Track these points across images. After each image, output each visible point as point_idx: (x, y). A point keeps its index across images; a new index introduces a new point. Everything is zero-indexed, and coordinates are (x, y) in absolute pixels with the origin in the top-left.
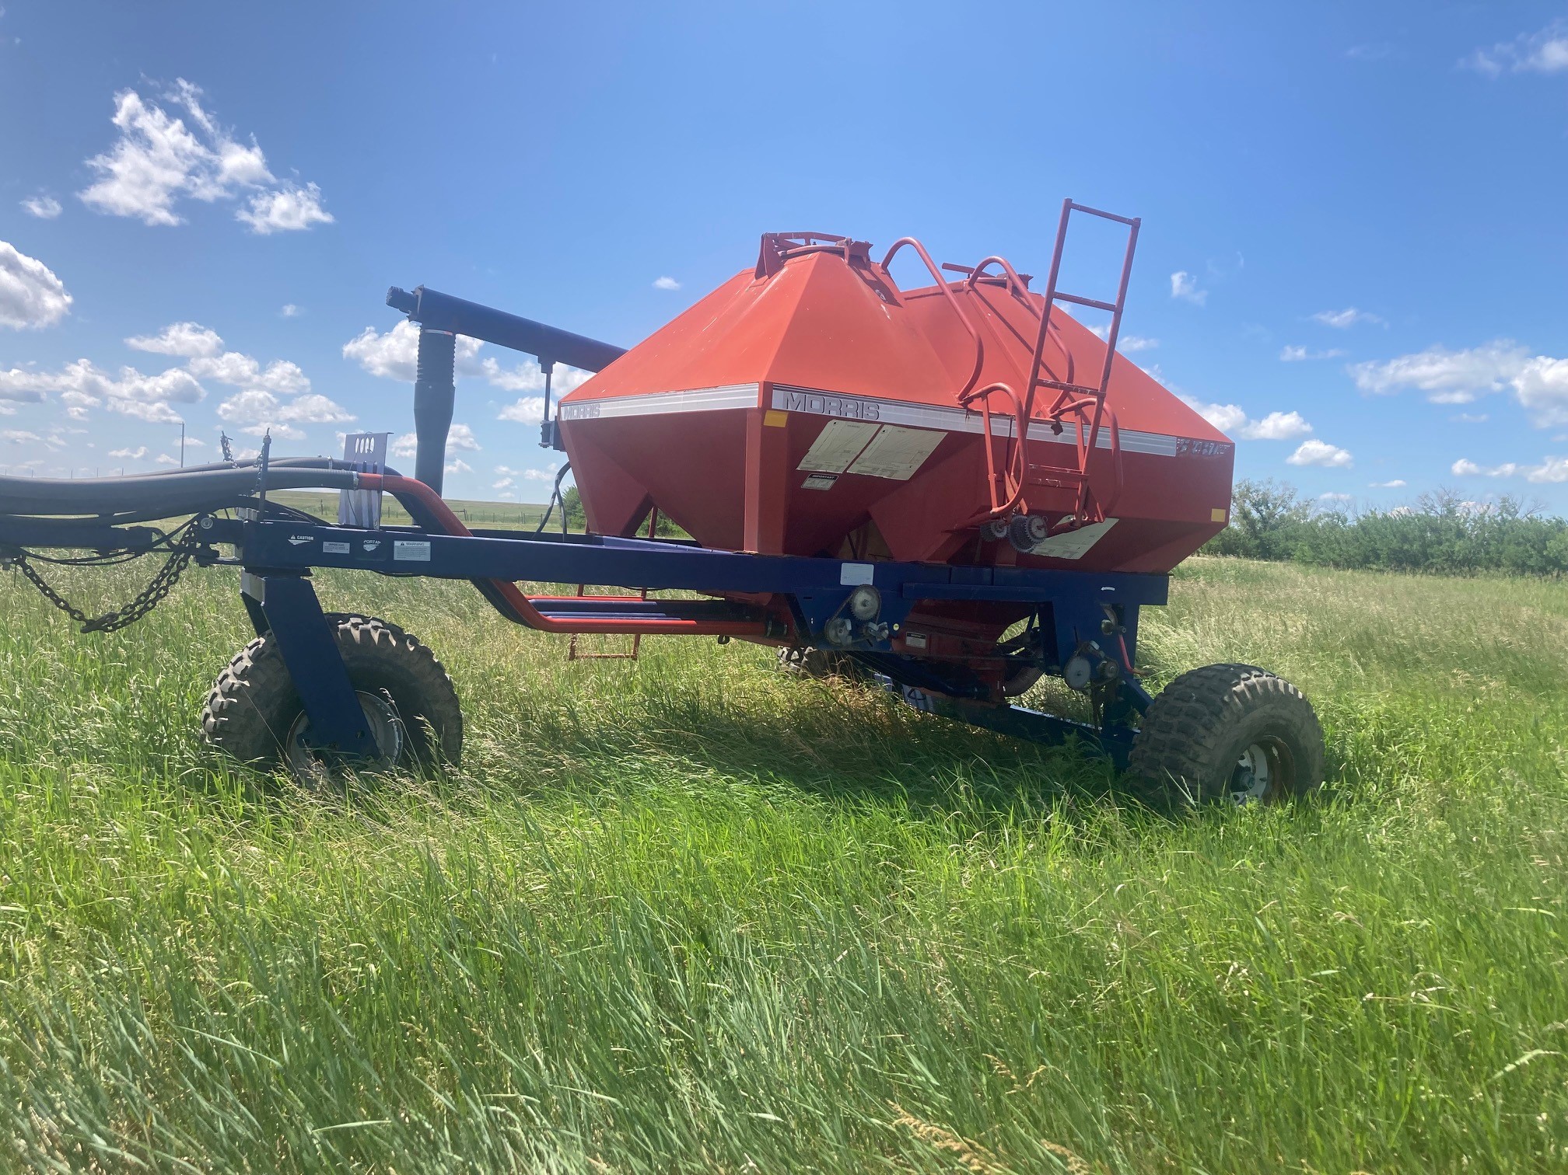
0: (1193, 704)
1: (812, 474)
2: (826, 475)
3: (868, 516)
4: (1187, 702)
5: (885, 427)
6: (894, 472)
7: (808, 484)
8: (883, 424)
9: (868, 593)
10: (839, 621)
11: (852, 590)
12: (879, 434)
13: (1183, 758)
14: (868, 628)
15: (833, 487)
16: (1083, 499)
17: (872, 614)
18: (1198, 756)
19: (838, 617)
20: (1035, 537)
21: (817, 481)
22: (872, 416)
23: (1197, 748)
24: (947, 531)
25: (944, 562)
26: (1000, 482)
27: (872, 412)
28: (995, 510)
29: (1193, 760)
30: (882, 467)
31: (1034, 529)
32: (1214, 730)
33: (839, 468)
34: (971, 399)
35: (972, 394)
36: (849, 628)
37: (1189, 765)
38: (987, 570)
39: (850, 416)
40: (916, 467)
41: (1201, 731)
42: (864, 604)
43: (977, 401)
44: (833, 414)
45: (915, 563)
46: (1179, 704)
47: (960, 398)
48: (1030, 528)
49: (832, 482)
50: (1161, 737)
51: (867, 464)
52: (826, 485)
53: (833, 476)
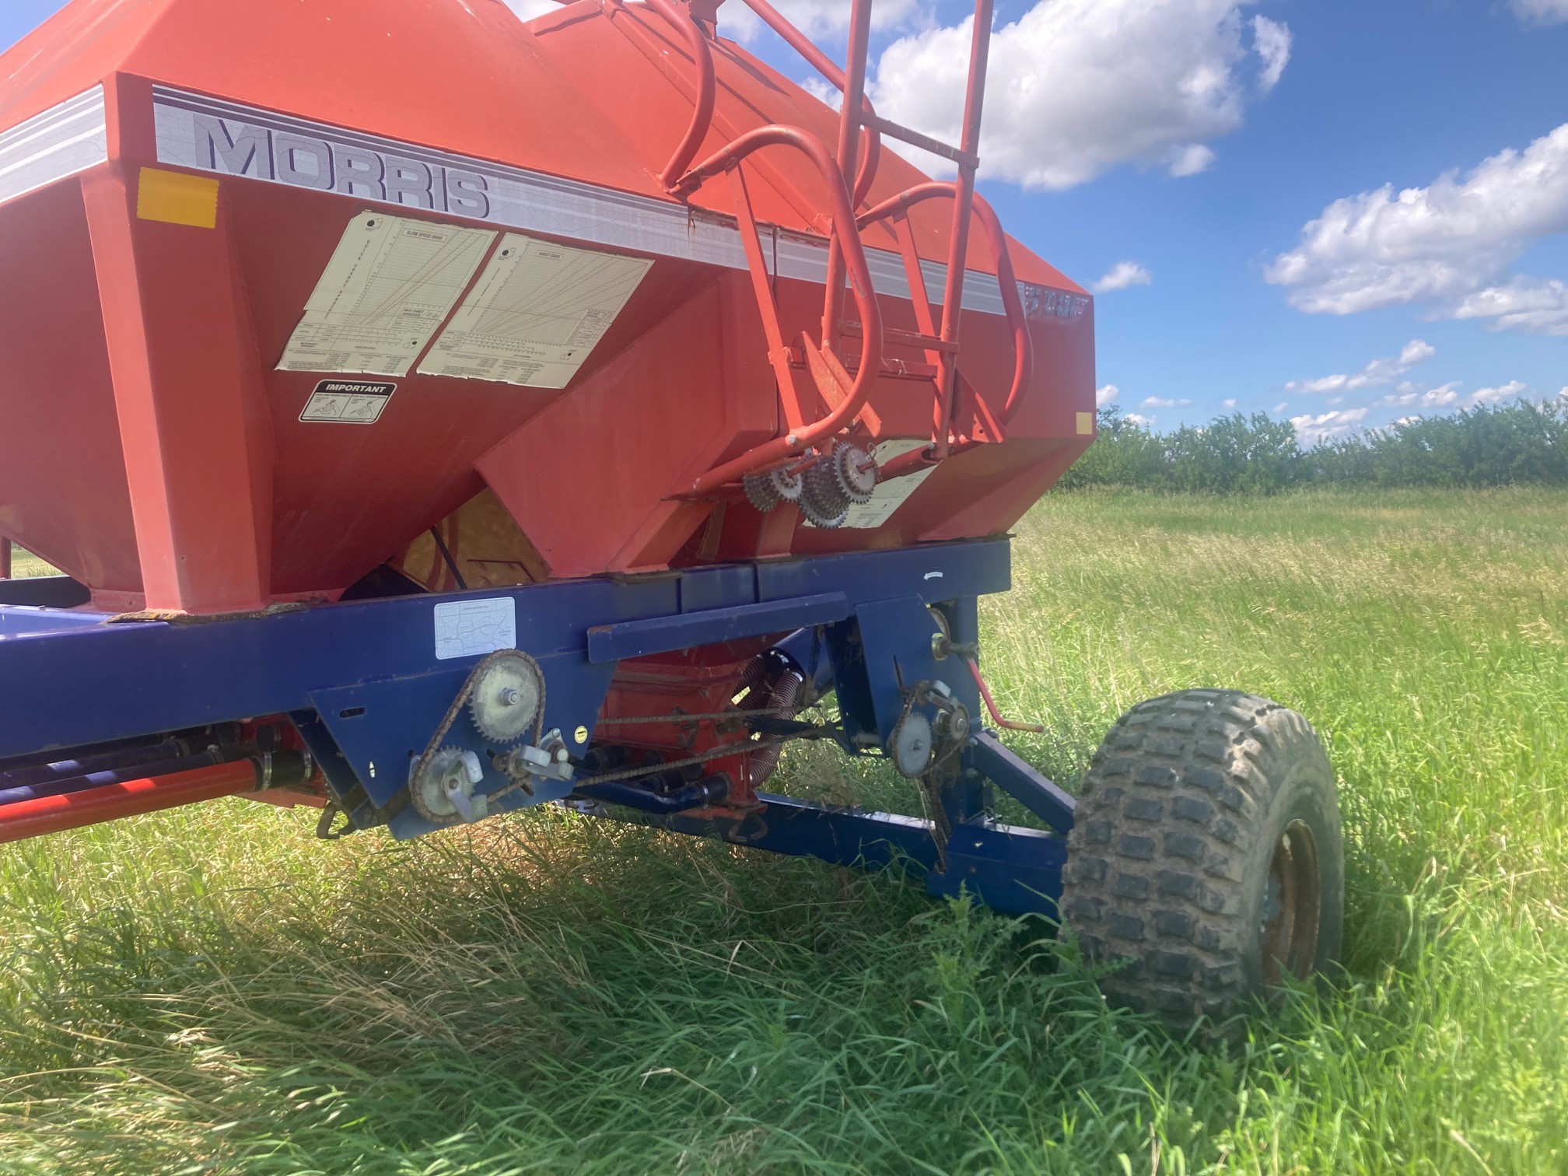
0: (1180, 792)
1: (323, 383)
2: (360, 384)
3: (476, 483)
4: (1168, 788)
5: (509, 241)
6: (532, 368)
7: (319, 409)
8: (502, 231)
9: (509, 670)
10: (447, 757)
11: (466, 669)
12: (495, 261)
13: (1189, 909)
14: (519, 762)
15: (387, 412)
16: (949, 398)
17: (527, 718)
18: (1222, 904)
19: (443, 746)
20: (855, 489)
21: (341, 400)
22: (470, 208)
23: (1213, 885)
24: (674, 497)
25: (664, 567)
26: (800, 366)
27: (470, 195)
28: (797, 433)
29: (1213, 913)
30: (504, 355)
31: (853, 474)
32: (1237, 842)
33: (396, 360)
34: (694, 182)
35: (696, 167)
36: (476, 773)
37: (1204, 922)
38: (744, 571)
39: (411, 202)
40: (582, 354)
41: (1214, 848)
42: (504, 701)
43: (709, 185)
44: (362, 192)
45: (606, 577)
46: (1151, 795)
47: (670, 181)
48: (844, 472)
49: (379, 403)
50: (1135, 869)
51: (467, 348)
52: (367, 409)
53: (385, 385)
